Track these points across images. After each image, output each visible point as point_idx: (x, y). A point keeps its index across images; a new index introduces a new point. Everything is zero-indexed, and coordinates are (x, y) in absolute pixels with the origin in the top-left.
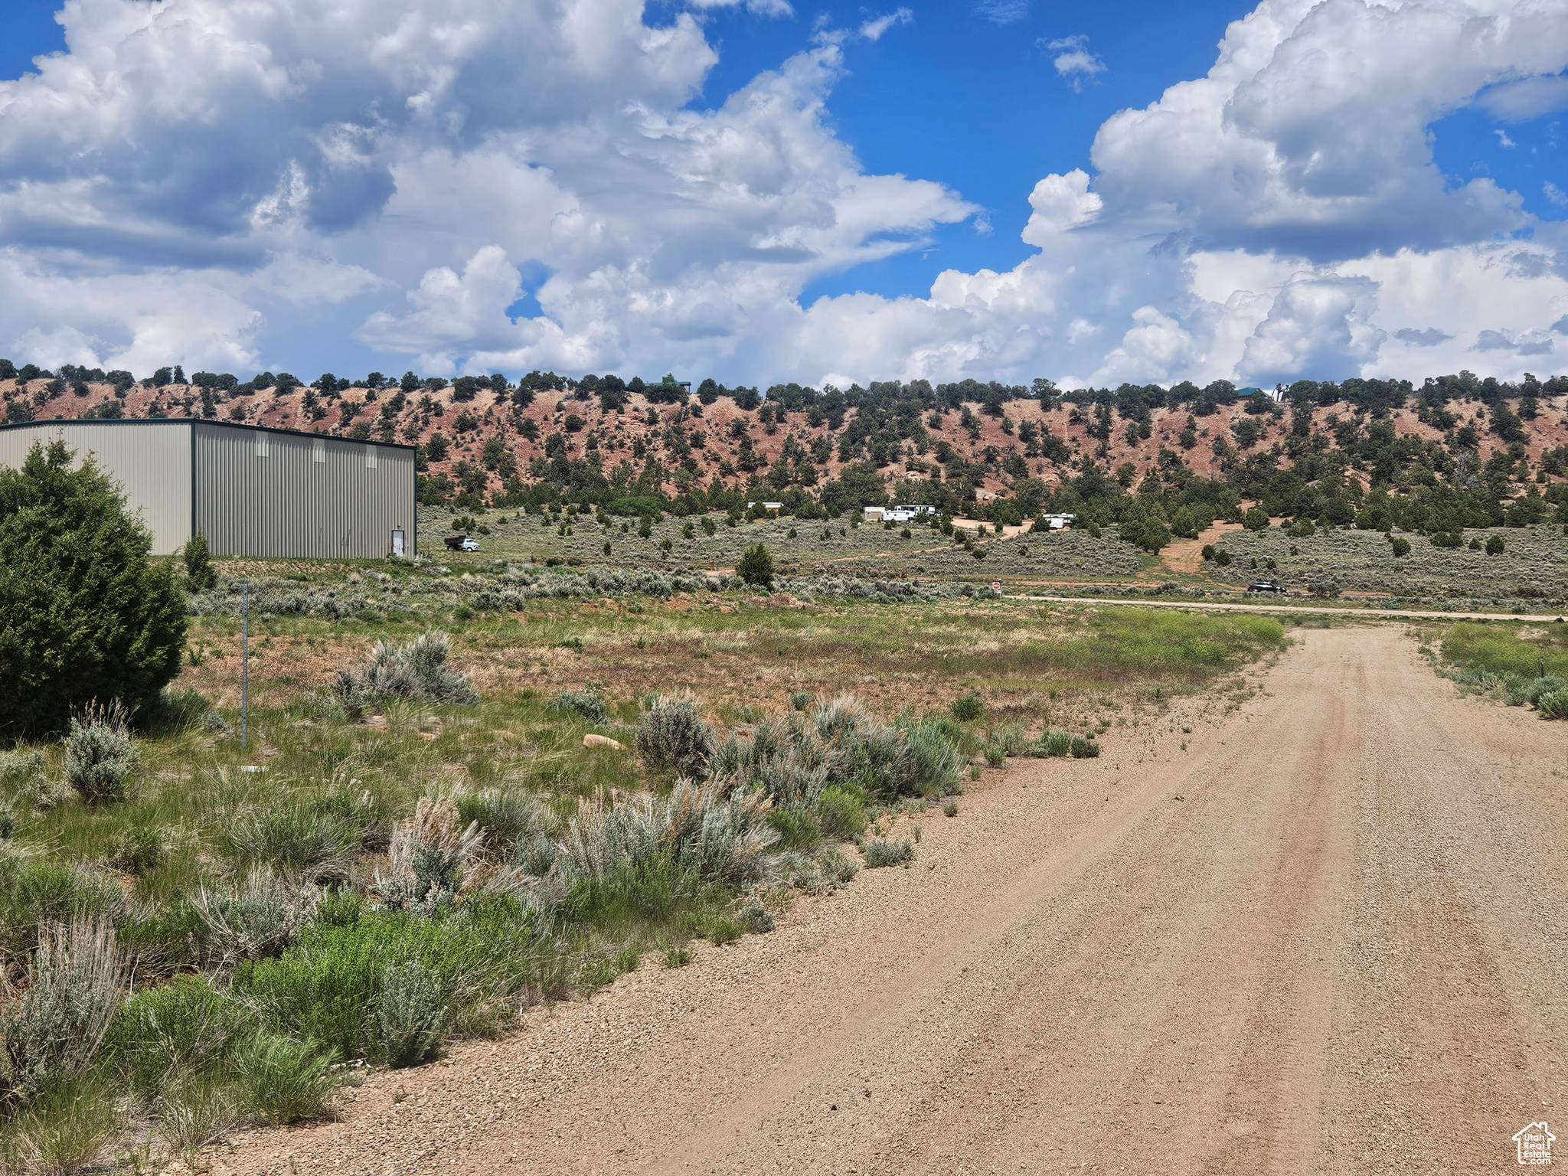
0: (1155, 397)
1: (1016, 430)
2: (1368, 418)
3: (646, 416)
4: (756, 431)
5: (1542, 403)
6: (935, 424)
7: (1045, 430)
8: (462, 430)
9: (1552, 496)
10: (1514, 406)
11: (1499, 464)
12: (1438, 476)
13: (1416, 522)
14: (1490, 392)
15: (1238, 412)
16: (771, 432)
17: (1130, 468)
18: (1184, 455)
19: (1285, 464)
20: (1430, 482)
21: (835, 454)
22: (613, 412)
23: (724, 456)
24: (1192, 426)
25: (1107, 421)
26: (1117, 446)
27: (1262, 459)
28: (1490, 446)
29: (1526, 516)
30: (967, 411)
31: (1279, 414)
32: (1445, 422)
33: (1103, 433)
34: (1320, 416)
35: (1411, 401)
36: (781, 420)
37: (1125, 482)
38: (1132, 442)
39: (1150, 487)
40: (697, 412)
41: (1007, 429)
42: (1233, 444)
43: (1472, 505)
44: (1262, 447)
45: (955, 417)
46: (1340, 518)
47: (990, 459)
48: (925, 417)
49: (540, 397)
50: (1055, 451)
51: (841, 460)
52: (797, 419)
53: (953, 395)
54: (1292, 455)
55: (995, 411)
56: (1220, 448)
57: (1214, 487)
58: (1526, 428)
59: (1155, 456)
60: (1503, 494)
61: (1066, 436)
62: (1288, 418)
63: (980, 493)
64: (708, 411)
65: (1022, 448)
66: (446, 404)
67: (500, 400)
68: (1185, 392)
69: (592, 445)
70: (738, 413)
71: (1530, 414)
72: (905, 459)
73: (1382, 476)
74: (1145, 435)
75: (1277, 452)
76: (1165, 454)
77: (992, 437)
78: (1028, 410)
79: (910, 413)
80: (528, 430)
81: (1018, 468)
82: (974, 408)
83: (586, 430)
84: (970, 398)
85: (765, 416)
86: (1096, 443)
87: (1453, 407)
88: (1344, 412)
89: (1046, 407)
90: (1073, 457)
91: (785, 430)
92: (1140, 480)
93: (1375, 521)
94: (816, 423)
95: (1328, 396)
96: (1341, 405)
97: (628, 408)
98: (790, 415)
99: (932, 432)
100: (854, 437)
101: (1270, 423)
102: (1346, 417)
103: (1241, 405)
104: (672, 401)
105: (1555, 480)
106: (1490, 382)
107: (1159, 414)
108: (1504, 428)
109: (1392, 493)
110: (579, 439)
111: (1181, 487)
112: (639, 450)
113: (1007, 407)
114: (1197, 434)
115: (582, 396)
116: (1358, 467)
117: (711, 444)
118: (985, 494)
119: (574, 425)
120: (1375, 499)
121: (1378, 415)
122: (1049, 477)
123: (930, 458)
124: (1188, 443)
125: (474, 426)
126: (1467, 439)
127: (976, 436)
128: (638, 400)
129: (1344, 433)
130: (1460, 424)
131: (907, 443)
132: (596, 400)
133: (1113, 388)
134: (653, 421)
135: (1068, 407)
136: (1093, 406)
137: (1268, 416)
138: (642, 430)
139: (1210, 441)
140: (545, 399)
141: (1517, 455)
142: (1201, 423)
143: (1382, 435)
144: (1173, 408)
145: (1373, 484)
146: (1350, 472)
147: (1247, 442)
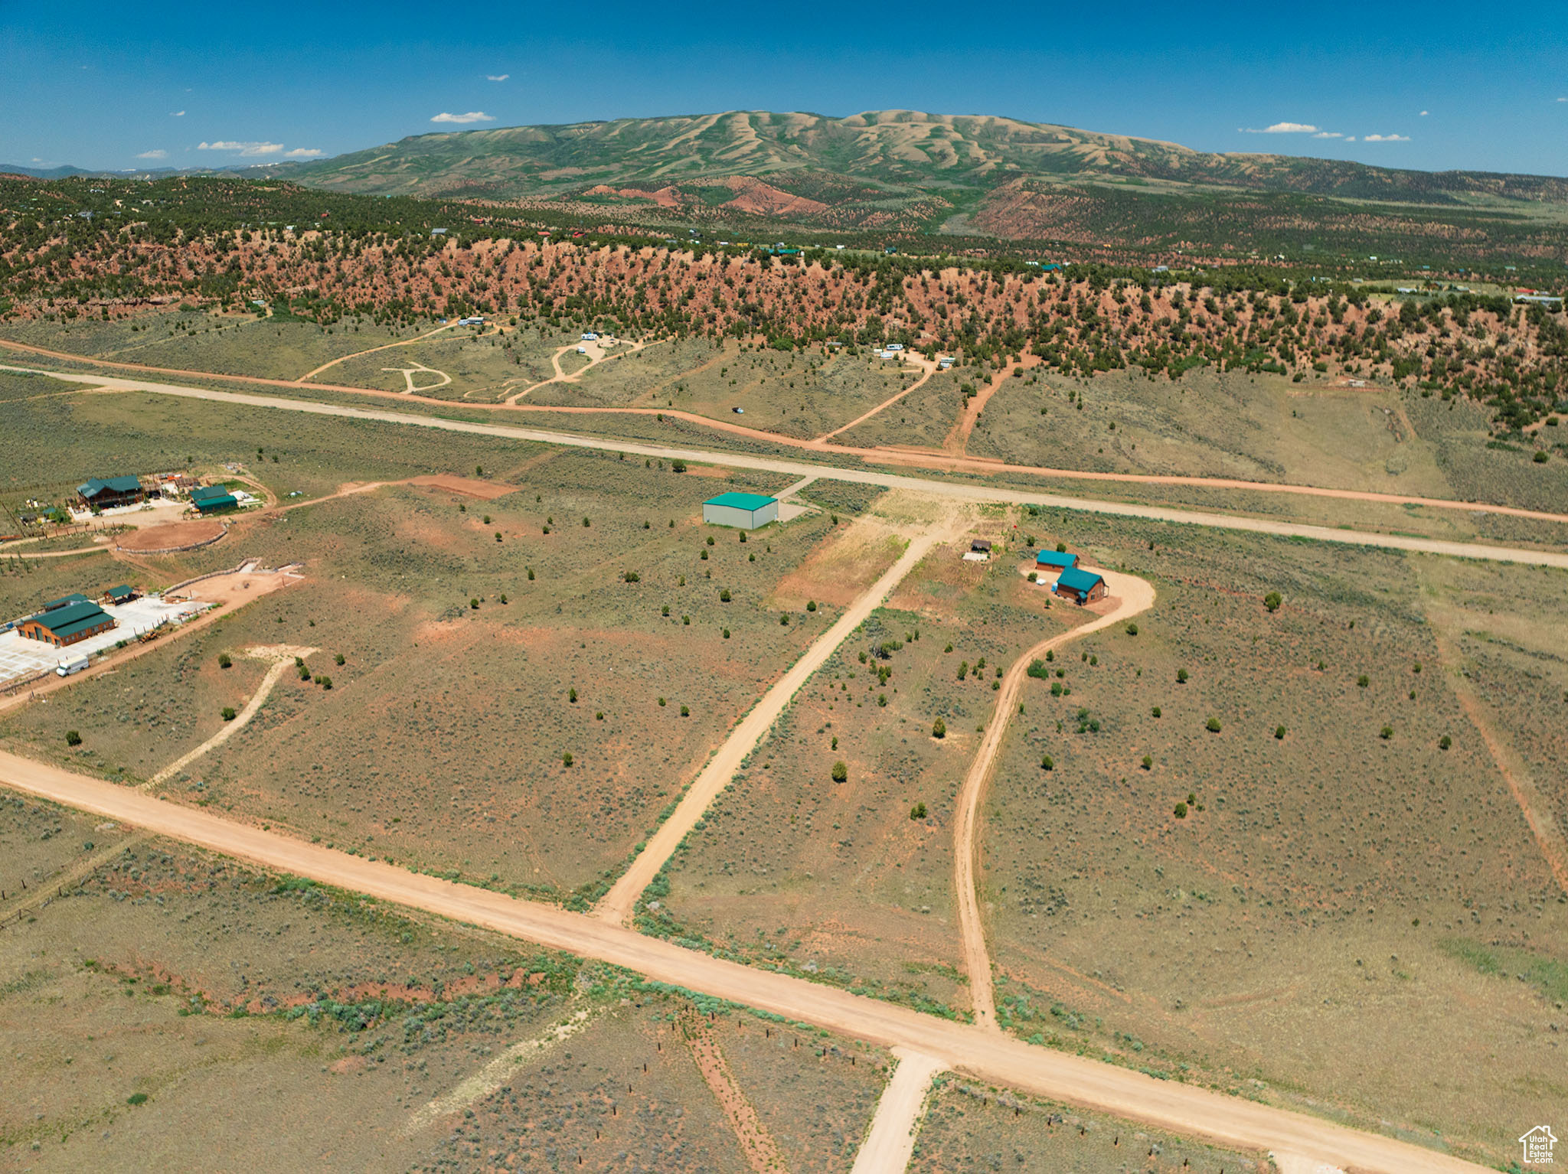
1: (945, 289)
3: (781, 273)
4: (830, 286)
7: (958, 287)
8: (699, 279)
9: (1148, 347)
10: (1153, 291)
11: (1134, 329)
12: (1104, 336)
17: (992, 311)
22: (766, 271)
25: (986, 283)
29: (1129, 361)
30: (924, 277)
31: (1059, 287)
32: (1122, 300)
33: (982, 292)
36: (841, 277)
38: (995, 296)
39: (997, 325)
40: (804, 273)
41: (941, 289)
42: (1036, 303)
44: (1047, 305)
45: (919, 279)
48: (906, 279)
50: (961, 301)
53: (920, 267)
54: (1057, 313)
55: (936, 276)
56: (1030, 305)
58: (1155, 303)
59: (1003, 305)
60: (1125, 347)
61: (966, 291)
62: (1062, 289)
65: (947, 299)
66: (690, 263)
67: (715, 262)
69: (757, 290)
71: (1158, 296)
72: (894, 310)
74: (1001, 292)
75: (1052, 309)
76: (1007, 305)
77: (932, 295)
78: (950, 275)
79: (899, 279)
80: (729, 280)
82: (928, 274)
83: (755, 281)
84: (927, 268)
85: (834, 276)
86: (980, 295)
87: (1128, 291)
88: (1086, 288)
90: (969, 303)
91: (843, 283)
95: (1080, 279)
96: (1086, 284)
97: (774, 269)
98: (846, 276)
99: (907, 289)
101: (1054, 291)
102: (1086, 291)
103: (1045, 278)
104: (792, 265)
107: (1009, 281)
108: (1145, 304)
114: (1022, 295)
118: (926, 335)
119: (749, 280)
124: (1018, 300)
126: (1127, 310)
127: (927, 292)
131: (895, 299)
132: (758, 263)
134: (784, 277)
137: (1054, 286)
139: (1027, 299)
142: (1025, 287)
147: (1042, 301)
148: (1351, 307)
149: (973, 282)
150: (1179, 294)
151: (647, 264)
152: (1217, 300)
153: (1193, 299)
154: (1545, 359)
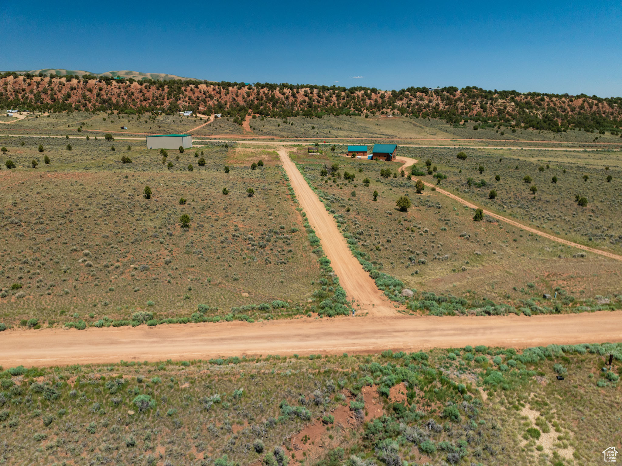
0: (229, 85)
1: (202, 92)
2: (270, 92)
3: (118, 87)
4: (145, 91)
5: (300, 90)
6: (185, 91)
7: (208, 92)
8: (72, 90)
9: (301, 110)
10: (295, 90)
11: (293, 104)
12: (283, 106)
13: (280, 116)
14: (291, 88)
15: (246, 89)
16: (148, 91)
17: (226, 101)
18: (237, 99)
19: (256, 102)
20: (282, 107)
21: (166, 98)
22: (109, 86)
23: (139, 97)
24: (238, 92)
25: (220, 90)
26: (223, 97)
27: (252, 101)
28: (291, 99)
29: (297, 114)
30: (191, 87)
31: (254, 90)
32: (284, 94)
33: (220, 93)
34: (262, 91)
35: (278, 89)
37: (226, 104)
38: (226, 95)
39: (231, 106)
40: (130, 86)
42: (246, 97)
43: (289, 113)
44: (251, 97)
45: (189, 88)
46: (267, 115)
47: (198, 99)
48: (183, 88)
49: (90, 81)
51: (168, 99)
52: (153, 88)
53: (188, 83)
54: (257, 100)
55: (197, 87)
56: (244, 98)
57: (244, 108)
58: (297, 95)
60: (293, 110)
61: (212, 93)
62: (256, 91)
63: (200, 108)
64: (132, 85)
65: (204, 96)
66: (65, 82)
67: (79, 82)
68: (235, 84)
69: (107, 95)
70: (139, 87)
71: (298, 92)
72: (182, 100)
73: (274, 106)
74: (228, 94)
75: (254, 99)
76: (233, 98)
77: (197, 94)
78: (203, 87)
79: (179, 88)
80: (90, 90)
81: (205, 102)
82: (193, 86)
83: (104, 90)
84: (191, 84)
85: (146, 87)
86: (219, 95)
87: (285, 90)
88: (266, 90)
89: (207, 87)
90: (215, 98)
91: (151, 91)
92: (229, 104)
93: (273, 116)
94: (158, 89)
95: (263, 87)
96: (265, 88)
97: (113, 85)
98: (152, 87)
99: (185, 92)
100: (169, 94)
101: (252, 92)
102: (266, 92)
103: (247, 87)
104: (122, 83)
105: (302, 106)
106: (291, 85)
107: (230, 88)
108: (294, 95)
109: (275, 109)
110: (103, 92)
111: (238, 106)
112: (119, 96)
113: (199, 86)
114: (239, 94)
115: (100, 81)
116: (269, 103)
117: (135, 94)
118: (201, 108)
119: (101, 89)
120: (273, 111)
121: (272, 92)
122: (211, 103)
123: (187, 99)
124: (237, 96)
125: (75, 89)
126: (287, 98)
127: (194, 93)
128: (114, 83)
129: (266, 95)
130: (287, 94)
131: (181, 95)
132: (104, 82)
133: (220, 82)
134: (120, 88)
135: (212, 86)
136: (217, 87)
137: (252, 90)
138: (118, 91)
139: (241, 96)
140: (92, 82)
141: (296, 101)
143: (273, 97)
144: (233, 88)
145: (272, 107)
146: (268, 104)
147: (248, 96)
148: (373, 94)
149: (214, 90)
150: (305, 92)
151: (38, 84)
152: (321, 93)
153: (312, 93)
154: (446, 107)
